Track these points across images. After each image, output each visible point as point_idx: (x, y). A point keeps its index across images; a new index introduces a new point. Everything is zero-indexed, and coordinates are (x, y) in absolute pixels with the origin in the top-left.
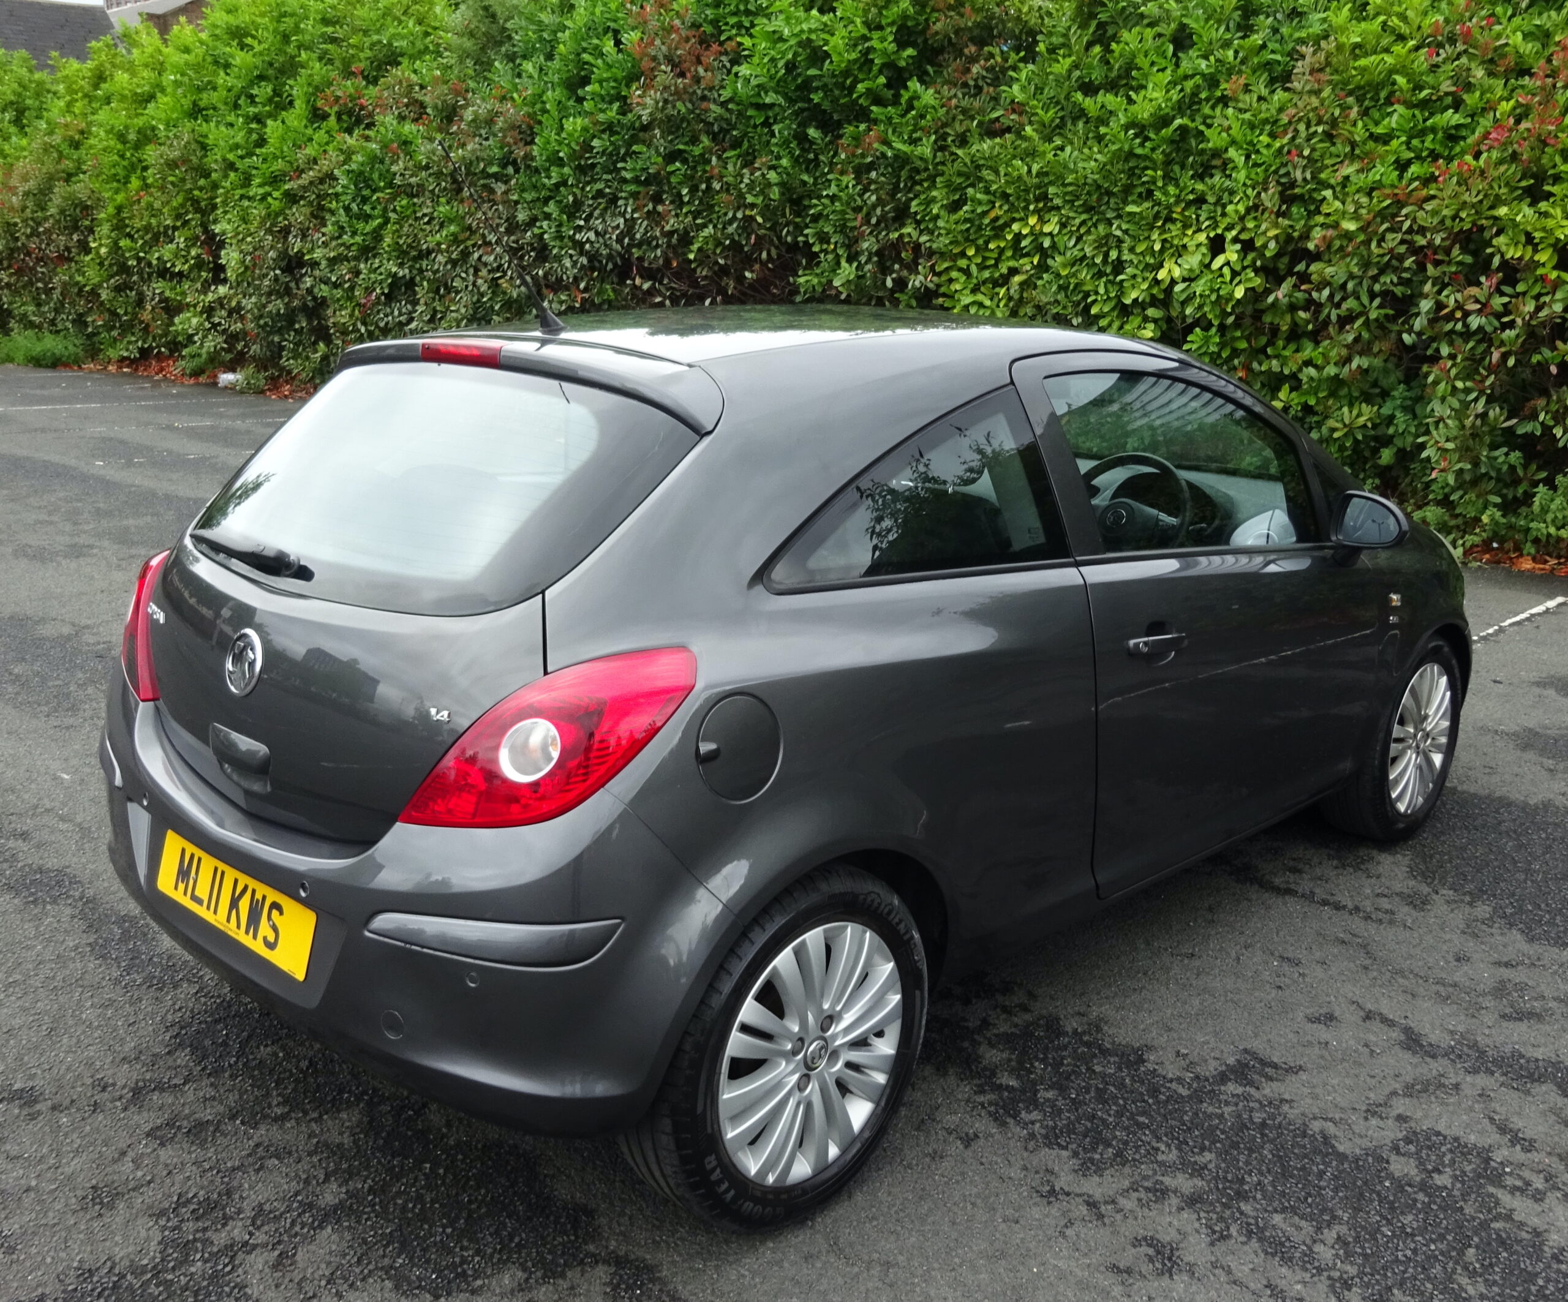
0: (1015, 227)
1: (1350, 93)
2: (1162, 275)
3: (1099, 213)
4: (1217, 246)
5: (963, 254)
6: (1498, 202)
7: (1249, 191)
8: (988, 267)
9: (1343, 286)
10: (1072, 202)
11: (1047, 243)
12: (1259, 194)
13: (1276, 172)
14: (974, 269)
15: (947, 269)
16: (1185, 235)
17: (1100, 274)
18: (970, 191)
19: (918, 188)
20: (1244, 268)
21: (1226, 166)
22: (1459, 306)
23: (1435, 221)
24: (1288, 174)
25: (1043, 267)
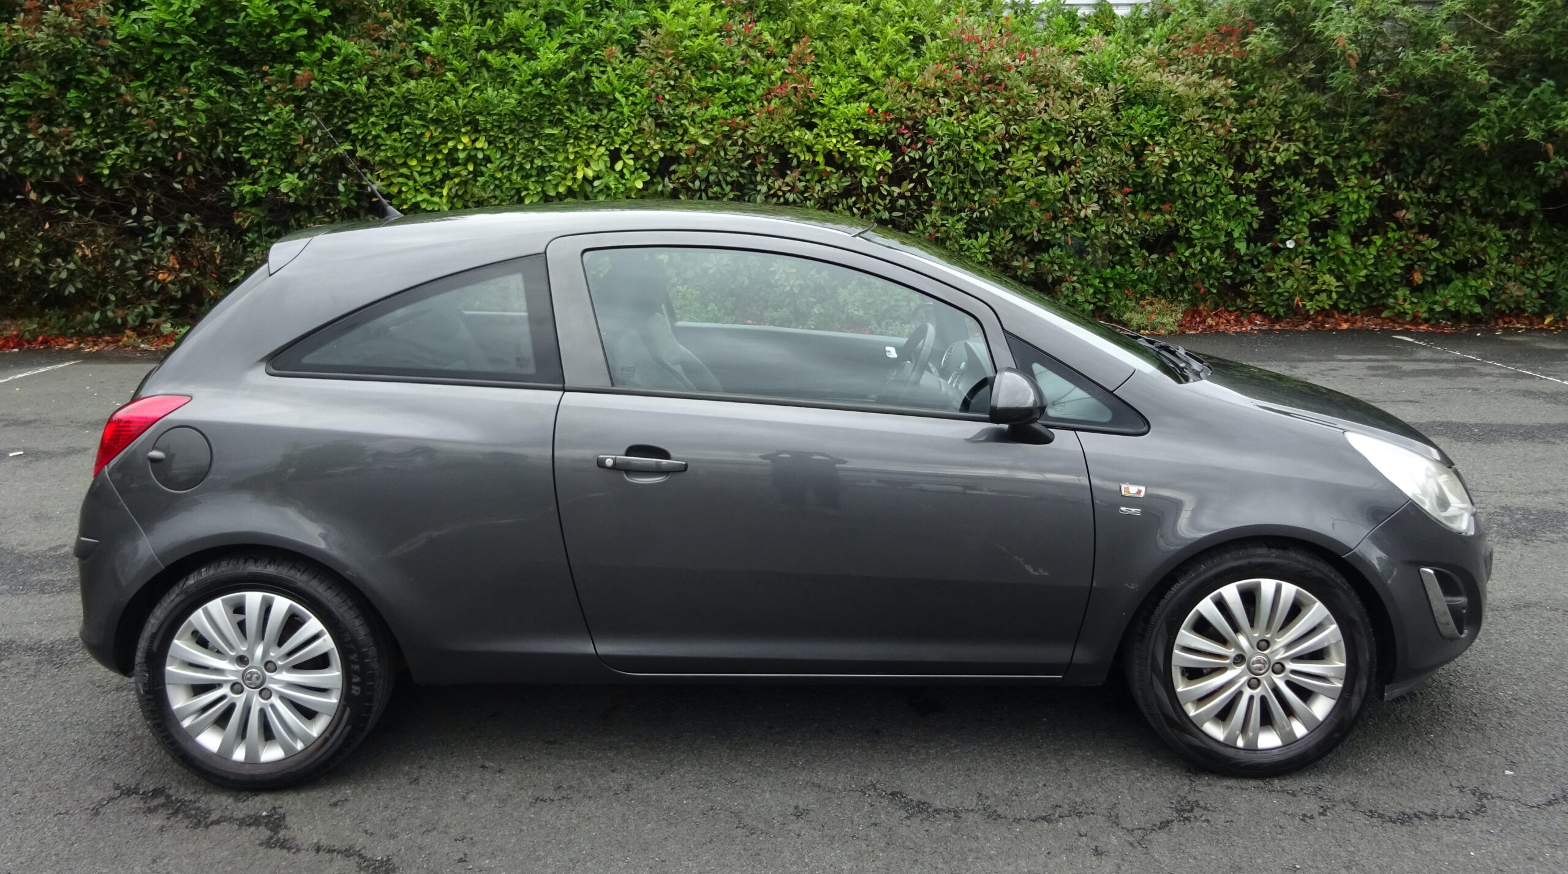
0: (451, 144)
1: (682, 61)
2: (579, 175)
3: (520, 135)
4: (615, 156)
5: (405, 164)
6: (789, 128)
7: (633, 120)
8: (425, 174)
9: (707, 178)
10: (500, 127)
11: (480, 155)
12: (639, 122)
13: (648, 108)
14: (416, 175)
15: (389, 177)
16: (589, 149)
17: (527, 177)
18: (406, 118)
19: (352, 115)
20: (636, 169)
21: (612, 104)
22: (780, 189)
23: (758, 139)
24: (656, 110)
25: (477, 174)
